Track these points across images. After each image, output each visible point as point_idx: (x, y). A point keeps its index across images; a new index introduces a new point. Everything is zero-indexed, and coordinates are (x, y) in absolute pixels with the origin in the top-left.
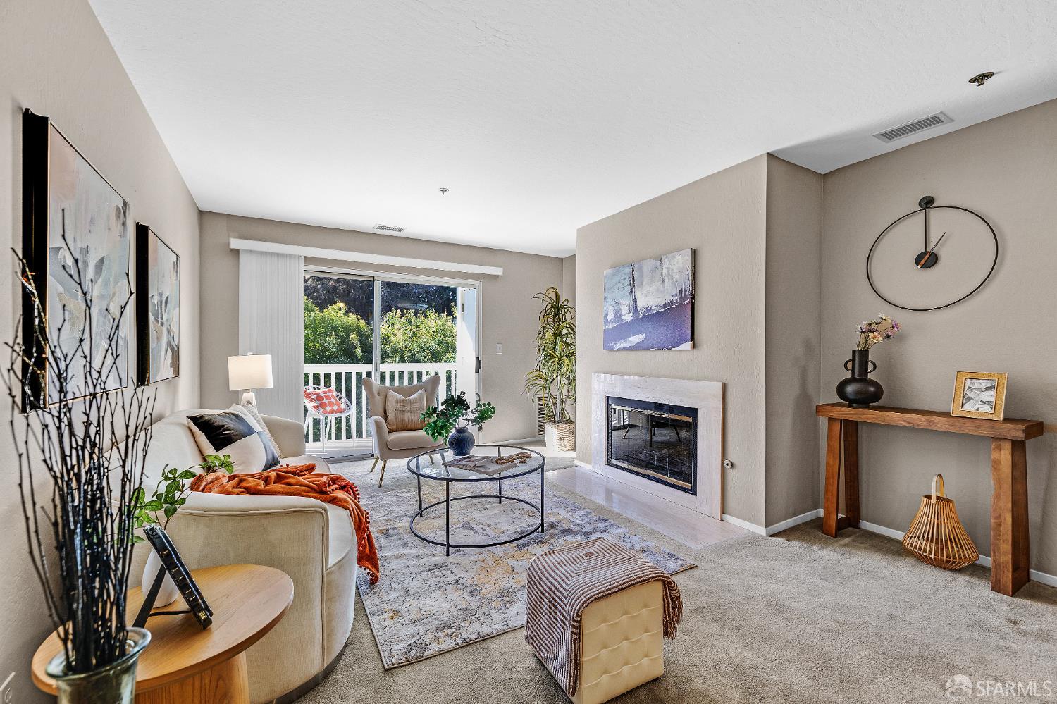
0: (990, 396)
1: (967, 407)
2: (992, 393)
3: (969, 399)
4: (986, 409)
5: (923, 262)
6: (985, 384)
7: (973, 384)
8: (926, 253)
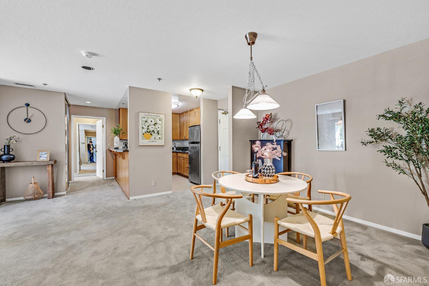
0: (46, 156)
1: (41, 159)
2: (47, 155)
3: (41, 157)
4: (46, 159)
5: (27, 121)
6: (45, 153)
7: (42, 153)
8: (27, 118)
